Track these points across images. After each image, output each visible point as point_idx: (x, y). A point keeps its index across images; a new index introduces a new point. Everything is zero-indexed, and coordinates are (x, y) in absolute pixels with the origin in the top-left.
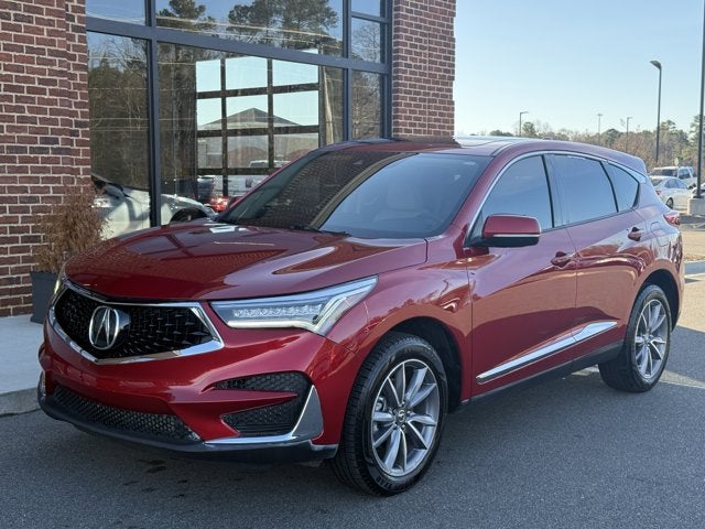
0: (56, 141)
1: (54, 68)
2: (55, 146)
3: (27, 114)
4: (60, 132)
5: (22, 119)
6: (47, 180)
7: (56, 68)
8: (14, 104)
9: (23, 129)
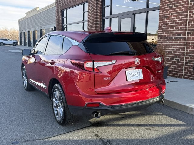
0: (181, 35)
1: (182, 16)
2: (180, 36)
3: (174, 29)
4: (182, 33)
5: (173, 31)
6: (177, 45)
7: (183, 16)
8: (172, 27)
9: (173, 33)
